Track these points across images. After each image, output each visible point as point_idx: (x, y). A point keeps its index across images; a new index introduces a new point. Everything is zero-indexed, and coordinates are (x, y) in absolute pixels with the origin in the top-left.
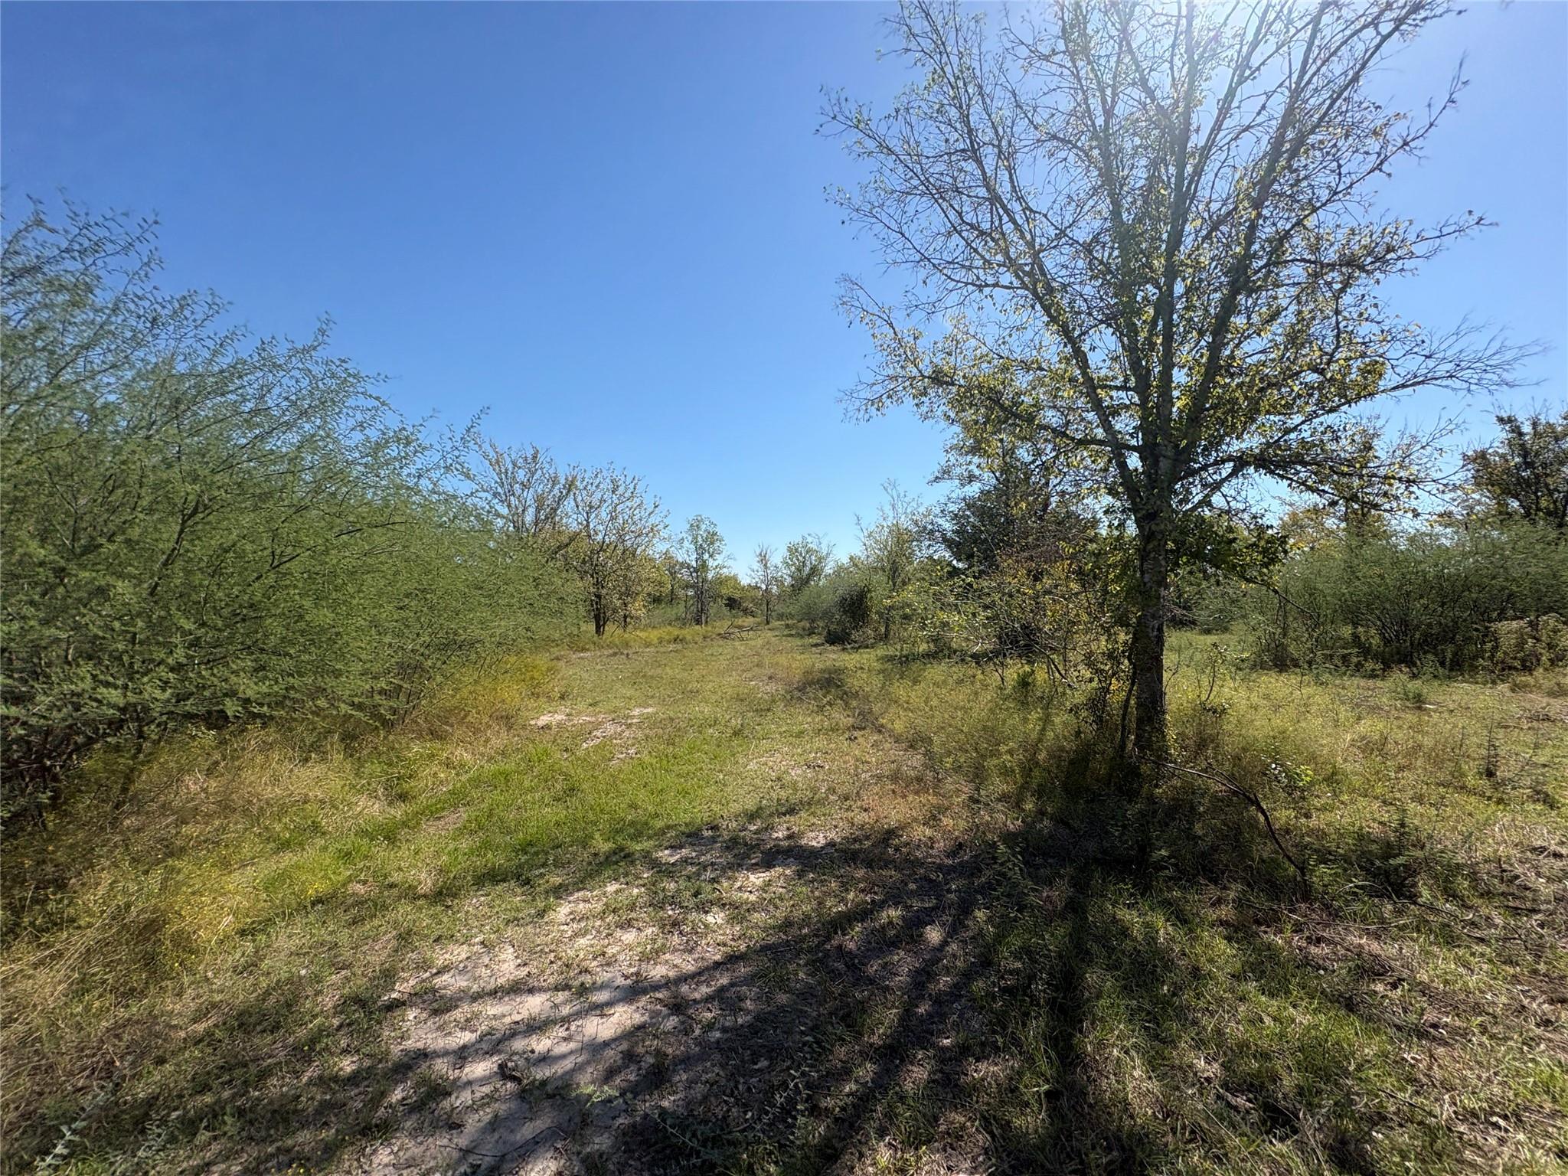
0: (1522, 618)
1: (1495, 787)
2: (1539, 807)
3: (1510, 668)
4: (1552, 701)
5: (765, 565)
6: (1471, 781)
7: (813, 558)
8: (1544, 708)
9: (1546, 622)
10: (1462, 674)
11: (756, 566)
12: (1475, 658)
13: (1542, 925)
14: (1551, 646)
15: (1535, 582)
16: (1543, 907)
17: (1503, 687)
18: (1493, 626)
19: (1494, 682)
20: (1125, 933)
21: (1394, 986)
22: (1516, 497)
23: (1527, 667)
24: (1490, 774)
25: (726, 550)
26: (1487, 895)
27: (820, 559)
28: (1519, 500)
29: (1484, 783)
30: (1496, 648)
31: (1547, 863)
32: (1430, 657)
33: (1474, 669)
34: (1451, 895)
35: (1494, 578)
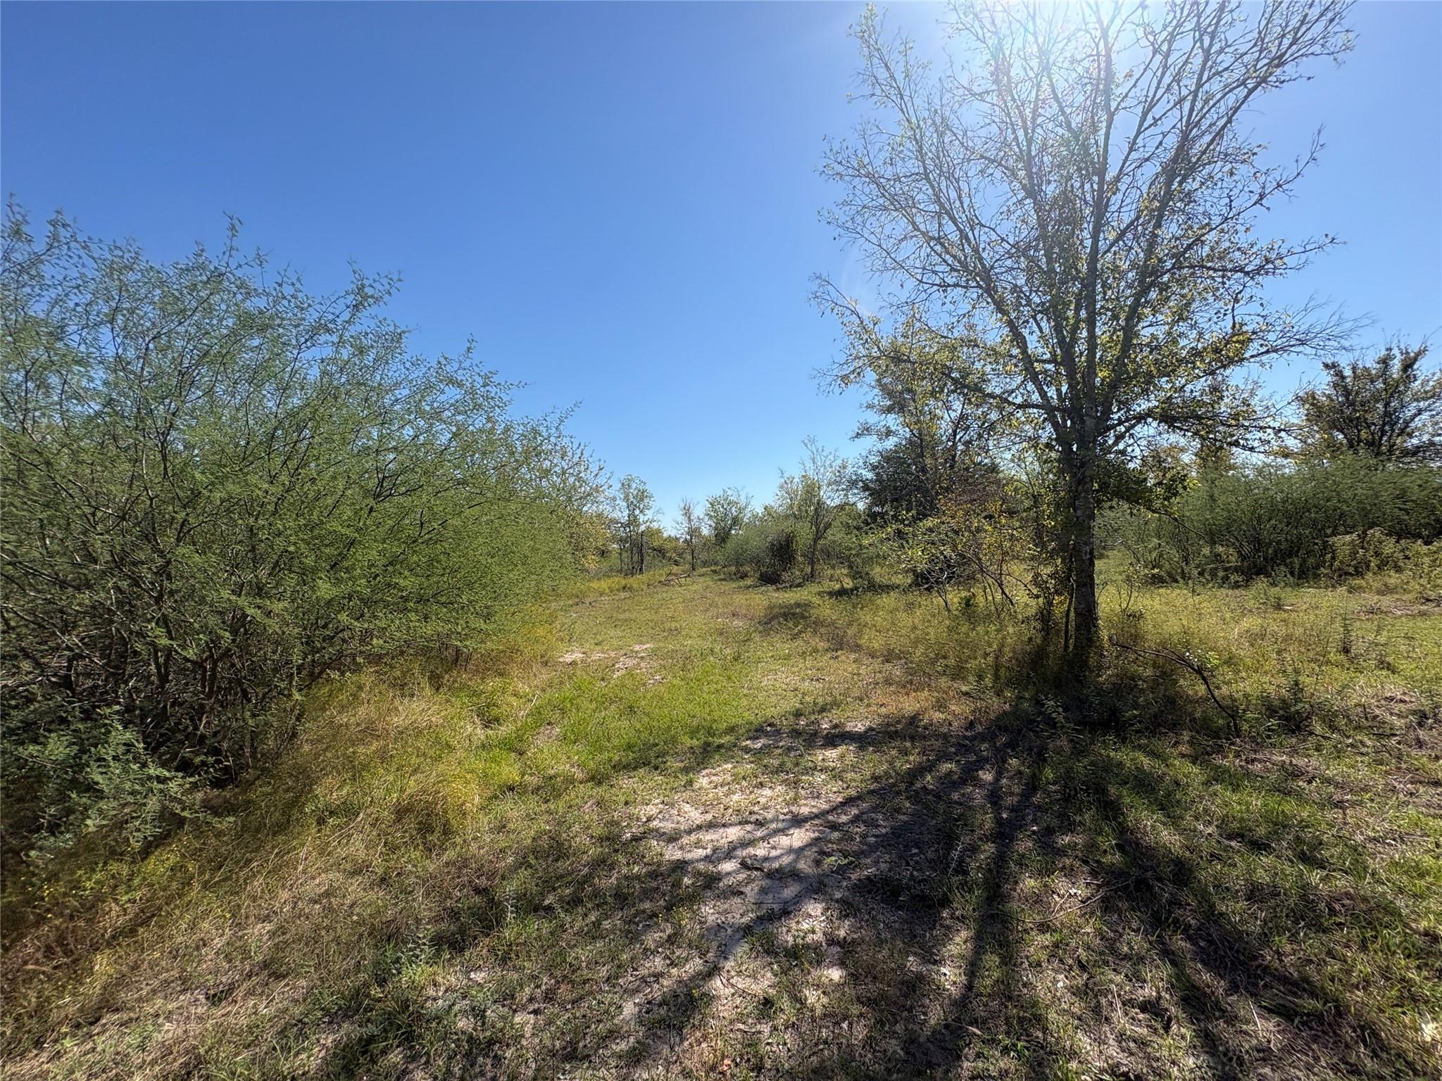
0: (1352, 533)
1: (1351, 661)
2: (1384, 672)
3: (1347, 574)
4: (1381, 598)
5: (689, 518)
6: (1332, 657)
7: (734, 509)
8: (1376, 604)
9: (1373, 535)
10: (1307, 582)
11: (681, 518)
12: (1317, 567)
13: (1399, 743)
14: (1377, 554)
15: (1360, 502)
16: (1398, 733)
17: (1342, 590)
18: (1331, 540)
19: (1333, 586)
20: (1120, 765)
21: (1310, 782)
22: (1342, 431)
23: (1359, 573)
24: (1346, 651)
25: (655, 504)
26: (1358, 728)
27: (741, 510)
28: (1343, 433)
29: (1342, 657)
30: (1333, 558)
31: (1397, 708)
32: (1283, 568)
33: (1317, 576)
34: (1333, 728)
35: (1328, 500)
